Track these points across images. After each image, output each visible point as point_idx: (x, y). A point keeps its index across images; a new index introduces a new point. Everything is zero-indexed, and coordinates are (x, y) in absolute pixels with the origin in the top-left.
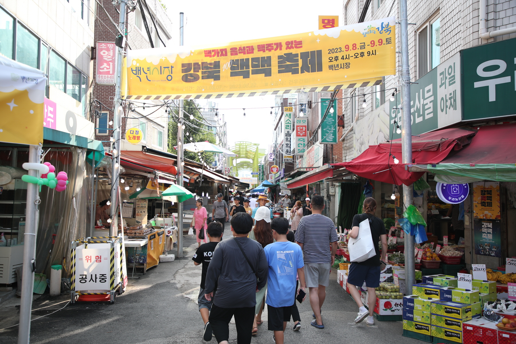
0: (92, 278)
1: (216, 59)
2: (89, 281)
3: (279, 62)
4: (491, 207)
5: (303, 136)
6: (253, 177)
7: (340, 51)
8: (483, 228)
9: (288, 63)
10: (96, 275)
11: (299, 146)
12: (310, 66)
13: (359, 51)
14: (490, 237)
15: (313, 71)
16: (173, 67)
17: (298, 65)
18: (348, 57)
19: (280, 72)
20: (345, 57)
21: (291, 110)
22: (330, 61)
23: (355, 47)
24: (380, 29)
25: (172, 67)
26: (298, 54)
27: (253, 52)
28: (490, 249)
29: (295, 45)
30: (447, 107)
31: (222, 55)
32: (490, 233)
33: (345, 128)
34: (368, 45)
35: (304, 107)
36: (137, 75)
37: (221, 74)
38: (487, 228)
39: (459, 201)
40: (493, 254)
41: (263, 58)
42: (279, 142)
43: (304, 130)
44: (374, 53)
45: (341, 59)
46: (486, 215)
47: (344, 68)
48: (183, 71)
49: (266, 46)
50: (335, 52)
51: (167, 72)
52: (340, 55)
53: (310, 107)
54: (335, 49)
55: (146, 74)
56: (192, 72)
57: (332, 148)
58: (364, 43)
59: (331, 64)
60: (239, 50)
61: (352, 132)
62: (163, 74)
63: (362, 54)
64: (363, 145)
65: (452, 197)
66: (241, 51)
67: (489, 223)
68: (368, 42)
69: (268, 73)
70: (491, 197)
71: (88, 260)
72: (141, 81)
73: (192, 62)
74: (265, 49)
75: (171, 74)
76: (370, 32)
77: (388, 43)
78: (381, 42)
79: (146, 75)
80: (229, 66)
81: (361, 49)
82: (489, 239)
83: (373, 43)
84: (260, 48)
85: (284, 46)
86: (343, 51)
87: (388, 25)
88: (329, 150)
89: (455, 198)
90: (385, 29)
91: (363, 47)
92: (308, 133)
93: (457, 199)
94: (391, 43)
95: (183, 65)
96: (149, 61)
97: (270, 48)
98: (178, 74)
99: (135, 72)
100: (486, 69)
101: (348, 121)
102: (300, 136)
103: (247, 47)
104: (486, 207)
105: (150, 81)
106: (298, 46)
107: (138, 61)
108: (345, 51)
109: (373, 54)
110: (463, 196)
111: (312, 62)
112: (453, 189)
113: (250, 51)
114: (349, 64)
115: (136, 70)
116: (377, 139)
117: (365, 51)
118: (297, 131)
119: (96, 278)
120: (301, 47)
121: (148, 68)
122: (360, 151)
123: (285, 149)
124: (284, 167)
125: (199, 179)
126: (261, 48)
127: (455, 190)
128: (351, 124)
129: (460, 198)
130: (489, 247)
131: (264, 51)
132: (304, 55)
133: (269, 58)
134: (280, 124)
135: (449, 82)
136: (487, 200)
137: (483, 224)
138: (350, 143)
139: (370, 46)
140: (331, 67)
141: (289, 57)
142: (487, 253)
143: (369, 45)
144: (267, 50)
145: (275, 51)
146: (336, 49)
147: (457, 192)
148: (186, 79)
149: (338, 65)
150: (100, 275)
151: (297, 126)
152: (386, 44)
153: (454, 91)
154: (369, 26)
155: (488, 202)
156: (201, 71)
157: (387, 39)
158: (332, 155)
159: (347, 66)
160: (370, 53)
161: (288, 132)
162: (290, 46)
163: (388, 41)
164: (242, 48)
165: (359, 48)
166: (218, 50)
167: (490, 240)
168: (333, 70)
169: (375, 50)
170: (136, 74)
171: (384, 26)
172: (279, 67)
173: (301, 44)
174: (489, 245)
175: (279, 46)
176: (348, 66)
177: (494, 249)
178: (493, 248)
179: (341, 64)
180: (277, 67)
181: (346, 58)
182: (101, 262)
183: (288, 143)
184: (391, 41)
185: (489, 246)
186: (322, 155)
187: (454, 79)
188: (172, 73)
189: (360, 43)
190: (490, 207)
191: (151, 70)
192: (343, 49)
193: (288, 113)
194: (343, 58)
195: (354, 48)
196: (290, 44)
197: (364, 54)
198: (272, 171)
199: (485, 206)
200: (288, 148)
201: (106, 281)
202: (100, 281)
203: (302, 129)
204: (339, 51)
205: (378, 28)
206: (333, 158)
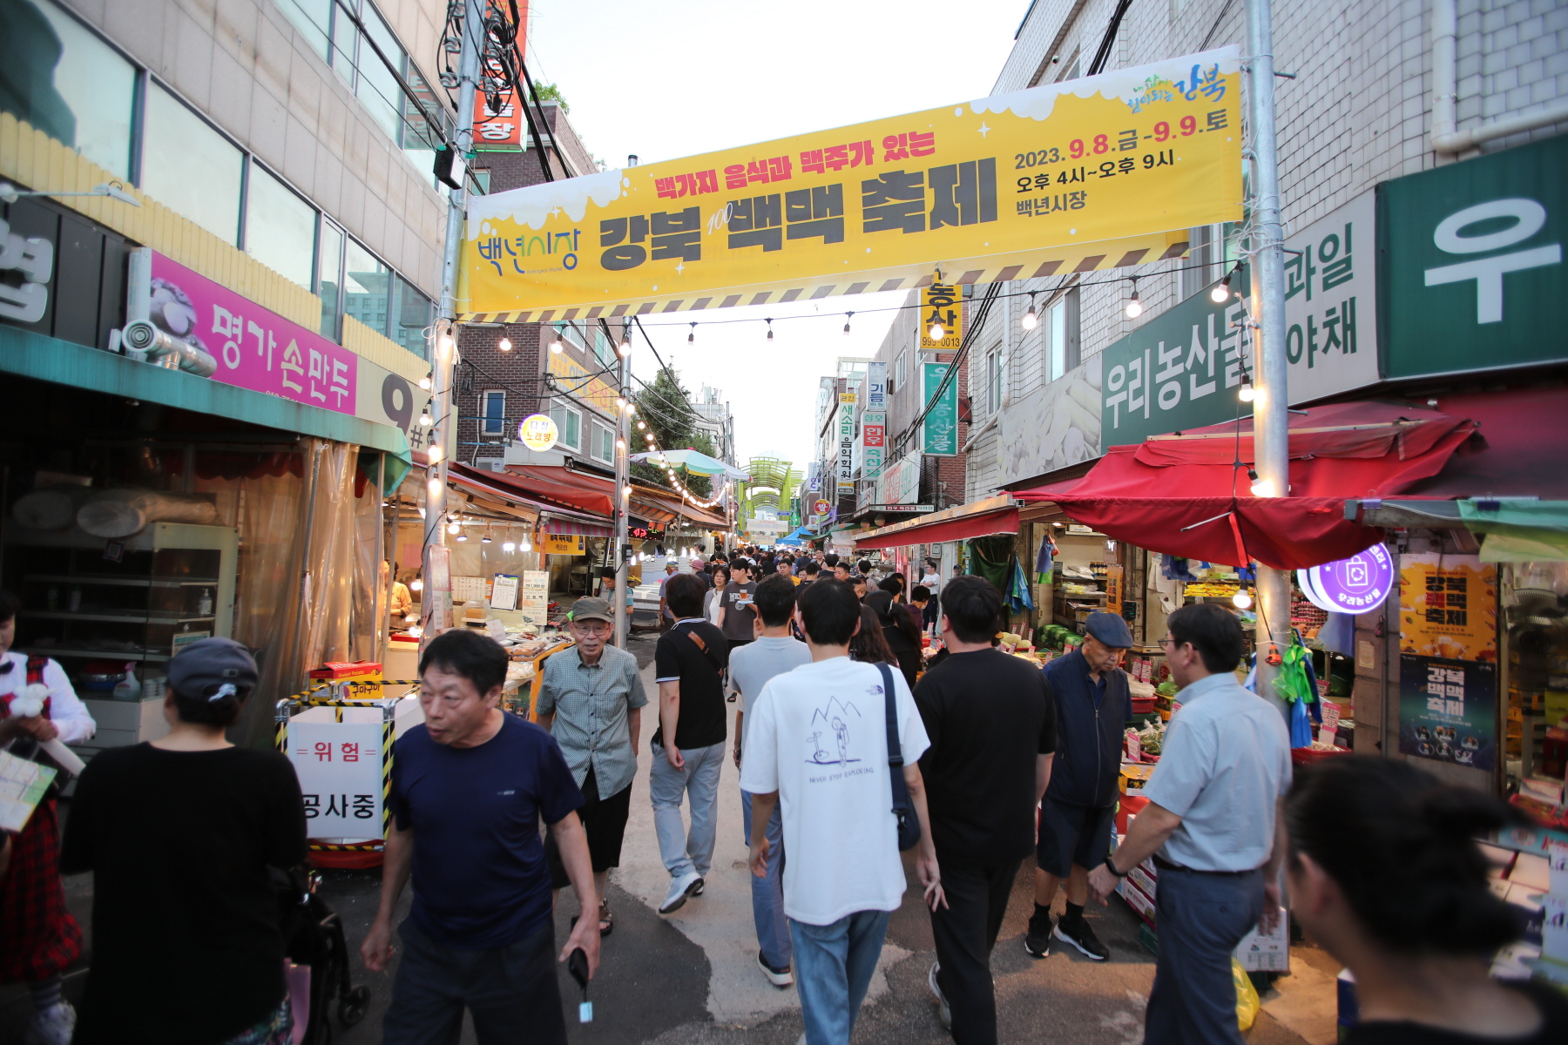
0: (332, 806)
1: (688, 201)
2: (327, 813)
3: (866, 201)
4: (1460, 627)
5: (877, 444)
6: (781, 519)
7: (1054, 158)
8: (1432, 682)
9: (893, 202)
10: (344, 797)
11: (869, 465)
12: (958, 206)
13: (1116, 157)
14: (1457, 709)
15: (969, 219)
16: (579, 233)
17: (921, 206)
18: (1079, 175)
19: (868, 228)
20: (1069, 176)
21: (852, 399)
22: (1022, 188)
23: (1103, 143)
24: (1187, 87)
25: (577, 233)
26: (921, 174)
27: (787, 176)
28: (1455, 744)
29: (912, 146)
30: (1312, 348)
31: (704, 189)
32: (1456, 699)
33: (974, 426)
34: (1145, 138)
35: (879, 392)
36: (493, 259)
37: (703, 243)
38: (1446, 683)
39: (1366, 606)
40: (1465, 759)
41: (819, 191)
42: (829, 456)
43: (879, 434)
44: (1167, 158)
45: (1059, 181)
46: (1442, 647)
47: (1065, 209)
48: (605, 241)
49: (824, 155)
50: (1038, 161)
51: (563, 247)
52: (1053, 171)
53: (891, 391)
54: (1039, 154)
55: (514, 254)
56: (626, 241)
57: (937, 468)
58: (1134, 132)
59: (1025, 196)
60: (749, 172)
61: (996, 430)
62: (555, 252)
63: (1127, 165)
64: (1022, 459)
65: (1348, 595)
66: (754, 174)
67: (1453, 670)
68: (1145, 127)
69: (834, 233)
70: (1464, 598)
71: (321, 755)
72: (501, 274)
73: (628, 215)
74: (824, 162)
75: (573, 252)
76: (1152, 97)
77: (1213, 126)
78: (1189, 125)
79: (514, 257)
80: (725, 220)
81: (1122, 149)
82: (1450, 715)
83: (1162, 130)
84: (808, 162)
85: (880, 152)
86: (1063, 159)
87: (1215, 72)
88: (931, 471)
89: (1355, 596)
90: (1205, 85)
91: (1129, 142)
92: (886, 439)
93: (1360, 602)
94: (1226, 126)
95: (605, 225)
96: (520, 222)
97: (836, 159)
98: (592, 250)
99: (486, 252)
100: (1467, 231)
101: (981, 410)
102: (870, 444)
103: (772, 161)
104: (1445, 626)
105: (523, 272)
106: (921, 149)
107: (494, 222)
108: (1068, 158)
109: (1162, 161)
110: (1376, 593)
111: (966, 194)
112: (1350, 571)
113: (780, 171)
114: (1083, 195)
115: (489, 247)
116: (1063, 443)
117: (1137, 155)
118: (866, 436)
119: (345, 805)
120: (932, 151)
121: (518, 240)
122: (1013, 471)
123: (840, 469)
124: (837, 503)
125: (675, 524)
126: (812, 161)
127: (1357, 574)
128: (988, 416)
129: (1369, 599)
130: (1449, 739)
131: (820, 170)
132: (941, 176)
133: (837, 189)
134: (830, 427)
135: (1325, 280)
136: (1448, 604)
137: (1432, 673)
138: (990, 454)
139: (1153, 139)
140: (1023, 208)
141: (897, 183)
142: (1444, 753)
143: (1150, 137)
144: (829, 165)
145: (853, 166)
146: (1042, 154)
147: (1363, 581)
148: (610, 262)
149: (1047, 199)
150: (356, 796)
151: (866, 427)
152: (1208, 130)
153: (1344, 304)
154: (1152, 79)
155: (1450, 613)
156: (649, 237)
157: (1209, 115)
158: (938, 480)
159: (1075, 201)
160: (1152, 161)
161: (847, 439)
162: (896, 150)
163: (1216, 121)
164: (758, 165)
165: (1118, 147)
166: (691, 176)
167: (1455, 717)
168: (1030, 215)
169: (1171, 151)
170: (489, 258)
171: (1200, 76)
172: (866, 214)
173: (932, 142)
174: (1451, 731)
175: (864, 151)
176: (1078, 200)
177: (1469, 745)
178: (1466, 741)
179: (1056, 197)
180: (861, 214)
181: (1074, 178)
182: (356, 760)
183: (847, 459)
184: (1225, 120)
185: (1452, 735)
186: (918, 480)
187: (1349, 267)
188: (576, 249)
189: (1121, 134)
190: (1458, 623)
191: (526, 243)
192: (1065, 152)
193: (847, 404)
194: (1063, 178)
195: (1101, 148)
196: (896, 145)
197: (1132, 164)
198: (818, 510)
199: (1442, 622)
200: (847, 469)
201: (371, 814)
202: (356, 814)
203: (876, 433)
204: (1051, 160)
205: (1181, 84)
206: (938, 486)
